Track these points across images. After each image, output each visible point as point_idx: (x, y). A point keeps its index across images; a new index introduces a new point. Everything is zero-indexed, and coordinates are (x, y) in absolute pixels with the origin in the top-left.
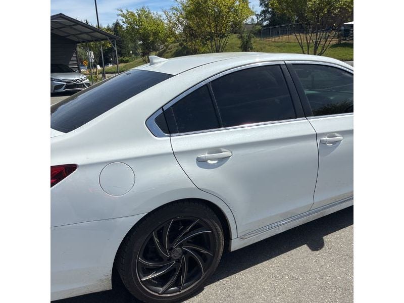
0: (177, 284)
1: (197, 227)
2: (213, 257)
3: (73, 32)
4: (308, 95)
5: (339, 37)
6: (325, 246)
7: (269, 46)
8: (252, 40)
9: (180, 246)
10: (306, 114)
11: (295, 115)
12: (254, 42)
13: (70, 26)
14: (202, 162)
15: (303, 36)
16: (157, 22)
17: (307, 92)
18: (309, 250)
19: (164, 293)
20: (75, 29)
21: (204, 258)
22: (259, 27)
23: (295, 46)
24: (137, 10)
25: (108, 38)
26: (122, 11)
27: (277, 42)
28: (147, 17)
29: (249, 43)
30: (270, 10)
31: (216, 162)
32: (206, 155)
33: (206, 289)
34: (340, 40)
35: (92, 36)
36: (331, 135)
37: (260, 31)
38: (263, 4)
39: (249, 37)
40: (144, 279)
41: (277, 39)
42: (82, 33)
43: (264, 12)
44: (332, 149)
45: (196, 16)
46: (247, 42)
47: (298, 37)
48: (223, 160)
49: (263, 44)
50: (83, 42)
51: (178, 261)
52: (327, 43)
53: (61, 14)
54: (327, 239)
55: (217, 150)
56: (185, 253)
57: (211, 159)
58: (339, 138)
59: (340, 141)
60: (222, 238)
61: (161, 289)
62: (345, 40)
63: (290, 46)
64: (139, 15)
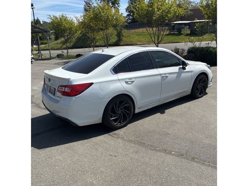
0: (120, 122)
1: (126, 103)
2: (130, 114)
4: (157, 61)
5: (170, 30)
6: (166, 112)
7: (133, 34)
8: (123, 31)
9: (121, 109)
10: (157, 67)
11: (153, 68)
12: (124, 32)
14: (127, 82)
15: (151, 29)
16: (71, 23)
17: (156, 60)
18: (160, 114)
19: (116, 125)
21: (128, 114)
22: (126, 24)
23: (147, 35)
24: (59, 16)
25: (43, 31)
26: (50, 16)
27: (137, 32)
28: (65, 20)
29: (121, 33)
30: (131, 14)
31: (130, 82)
32: (128, 80)
33: (128, 125)
34: (170, 32)
36: (165, 74)
37: (126, 26)
38: (128, 11)
39: (121, 29)
40: (111, 119)
41: (136, 30)
43: (128, 15)
44: (165, 79)
45: (95, 21)
46: (120, 32)
47: (148, 30)
48: (133, 82)
49: (129, 33)
51: (120, 114)
52: (165, 33)
54: (166, 111)
55: (130, 79)
56: (122, 112)
57: (129, 82)
58: (168, 75)
59: (168, 76)
60: (133, 108)
61: (116, 124)
62: (173, 31)
63: (144, 35)
64: (60, 19)
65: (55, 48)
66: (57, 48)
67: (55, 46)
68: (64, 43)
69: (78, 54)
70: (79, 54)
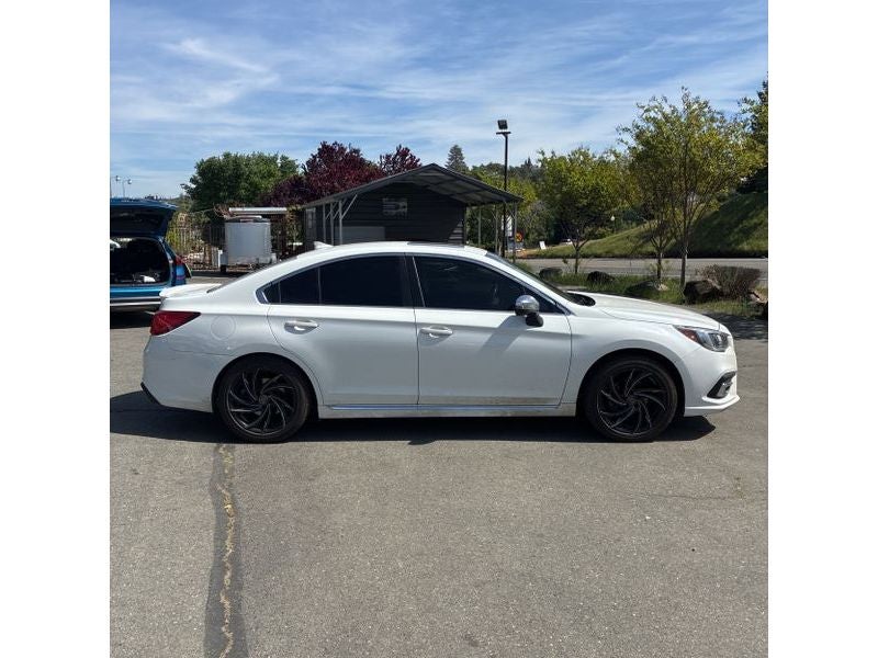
0: (260, 426)
3: (458, 190)
10: (415, 304)
13: (449, 181)
14: (289, 328)
20: (458, 186)
26: (543, 154)
31: (302, 329)
35: (483, 197)
42: (470, 191)
44: (438, 342)
48: (310, 328)
50: (473, 205)
51: (265, 407)
53: (433, 164)
57: (298, 326)
58: (447, 331)
59: (448, 335)
61: (246, 426)
64: (570, 160)
65: (617, 252)
66: (624, 252)
67: (617, 247)
68: (648, 237)
69: (593, 271)
70: (596, 273)
